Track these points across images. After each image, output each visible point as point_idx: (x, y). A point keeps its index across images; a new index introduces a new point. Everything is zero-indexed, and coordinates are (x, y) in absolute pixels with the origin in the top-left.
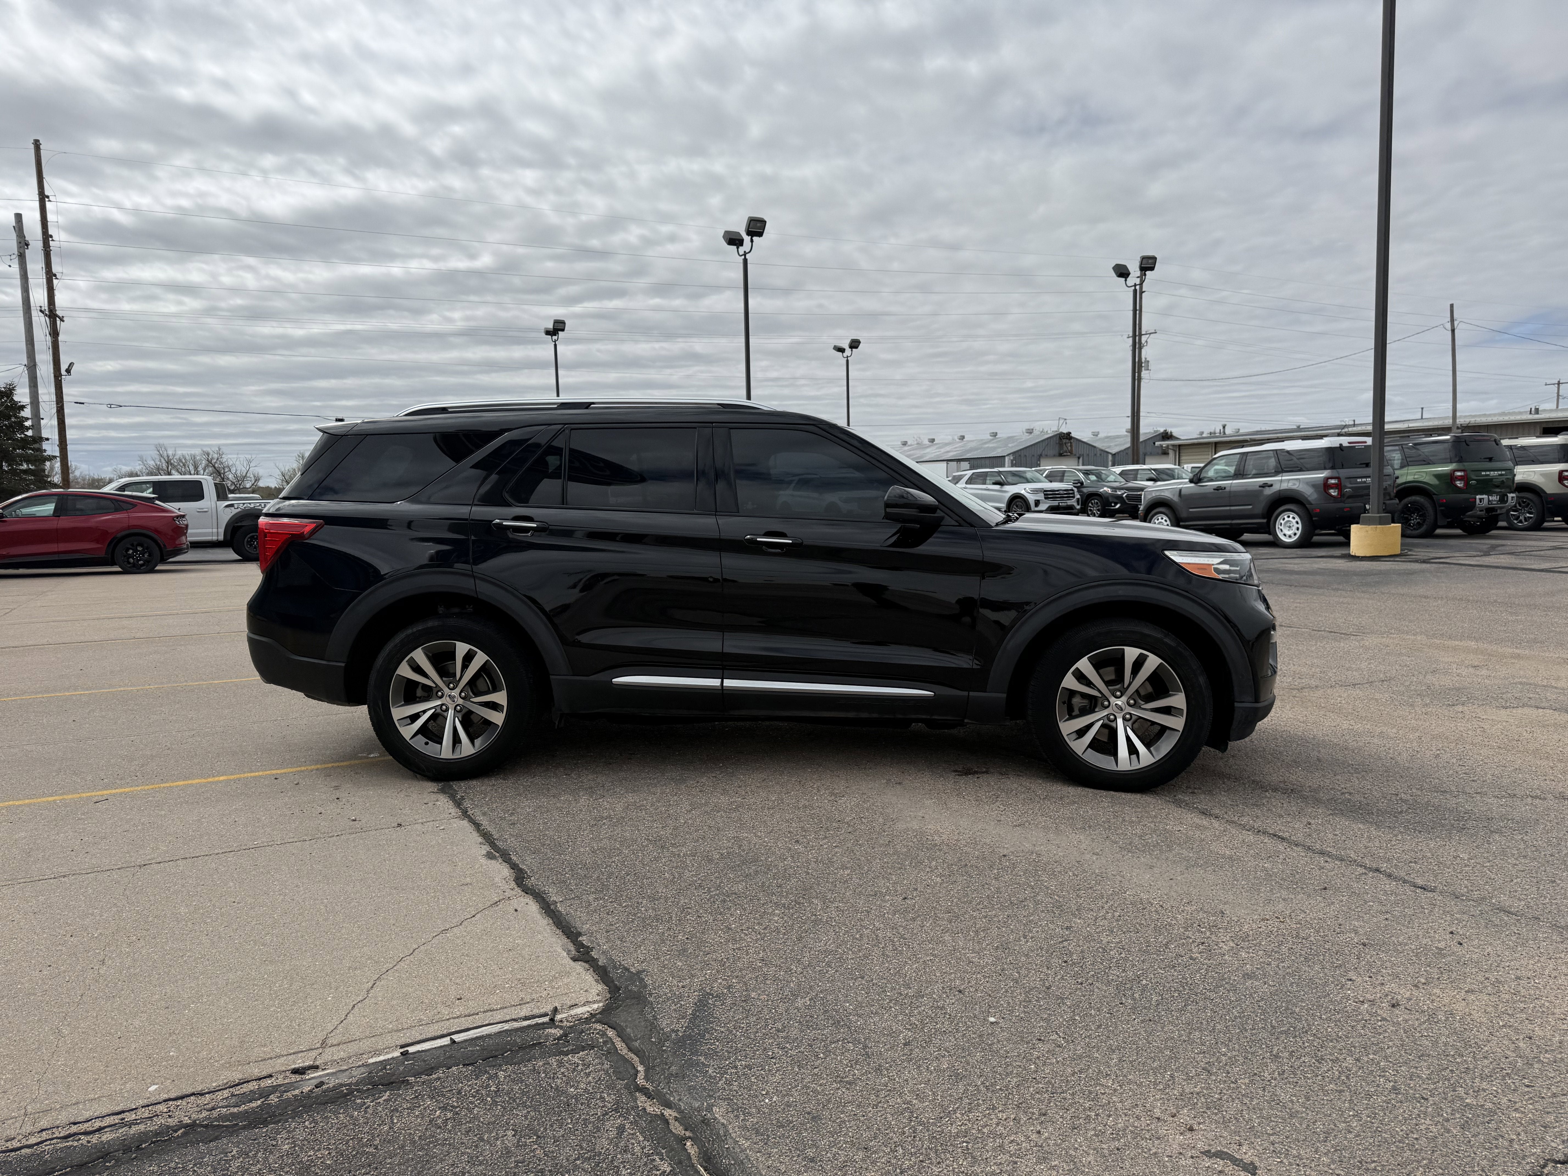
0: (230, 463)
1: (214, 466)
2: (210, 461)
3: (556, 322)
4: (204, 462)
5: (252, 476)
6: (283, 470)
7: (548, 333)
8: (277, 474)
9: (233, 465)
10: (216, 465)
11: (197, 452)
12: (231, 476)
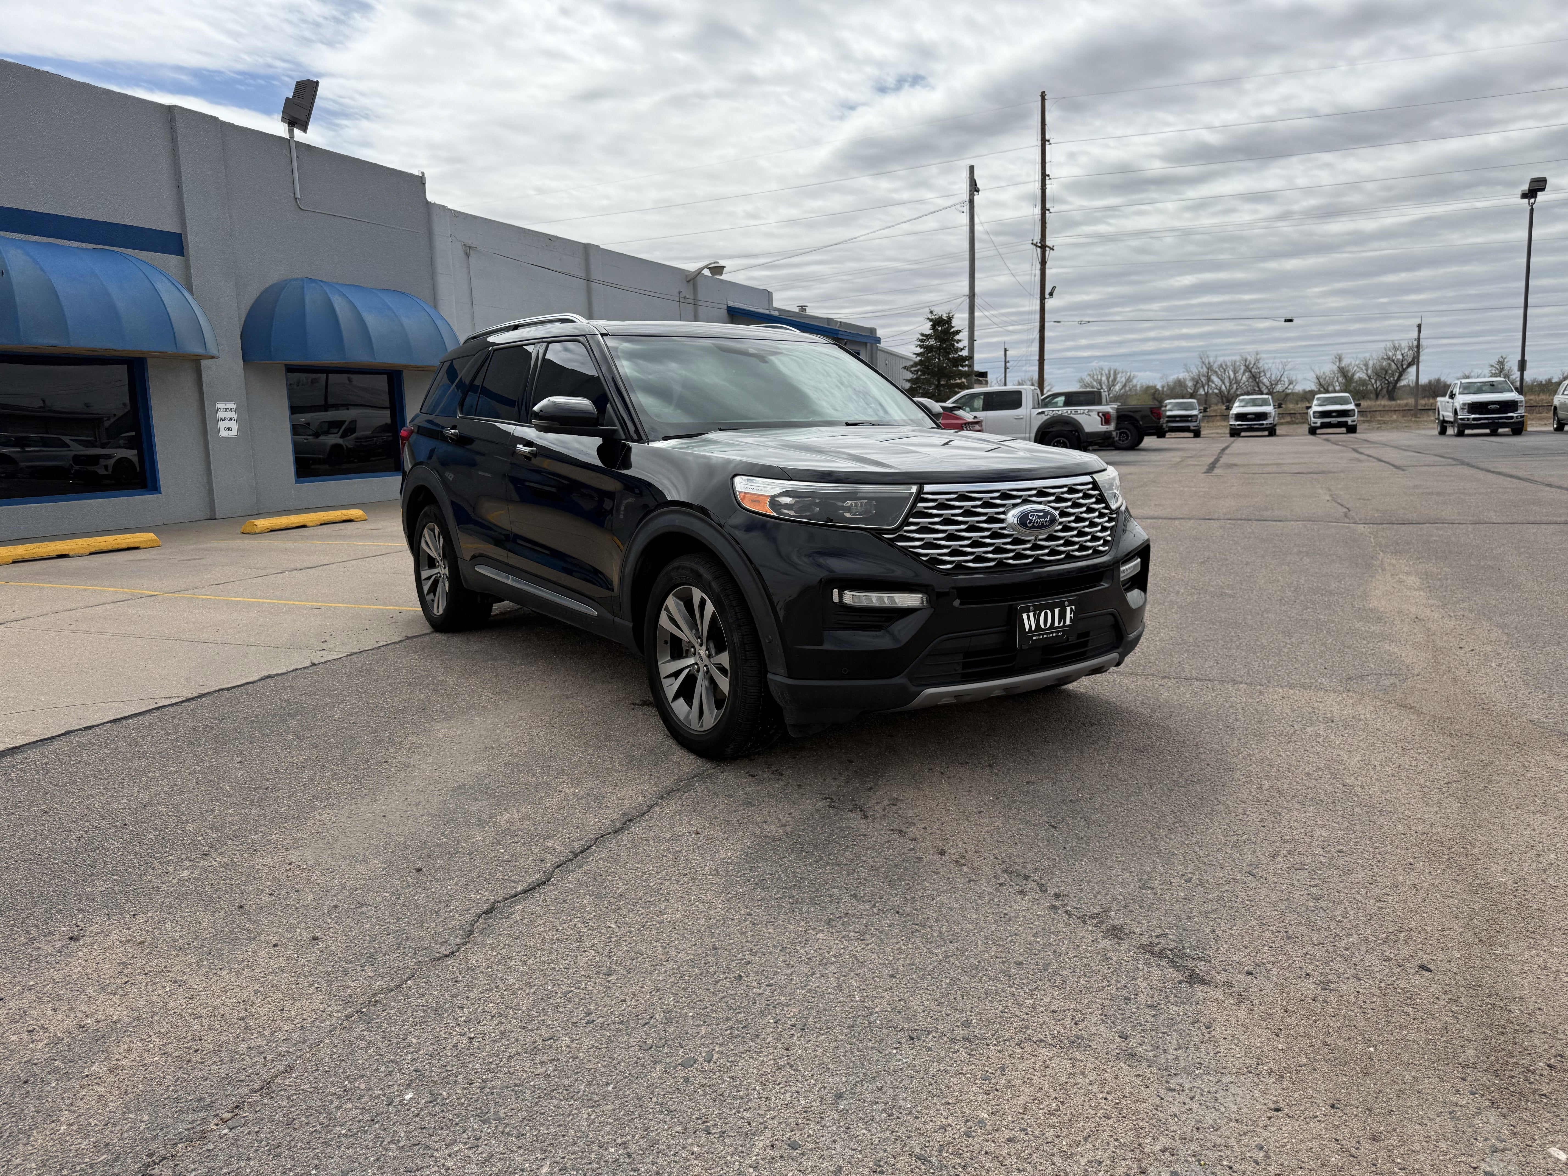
0: (1266, 367)
1: (1251, 372)
2: (1247, 367)
3: (1534, 181)
4: (1243, 368)
5: (1286, 380)
6: (1318, 373)
7: (1524, 196)
8: (1312, 376)
9: (1270, 369)
10: (1253, 370)
11: (1237, 358)
12: (1265, 380)
